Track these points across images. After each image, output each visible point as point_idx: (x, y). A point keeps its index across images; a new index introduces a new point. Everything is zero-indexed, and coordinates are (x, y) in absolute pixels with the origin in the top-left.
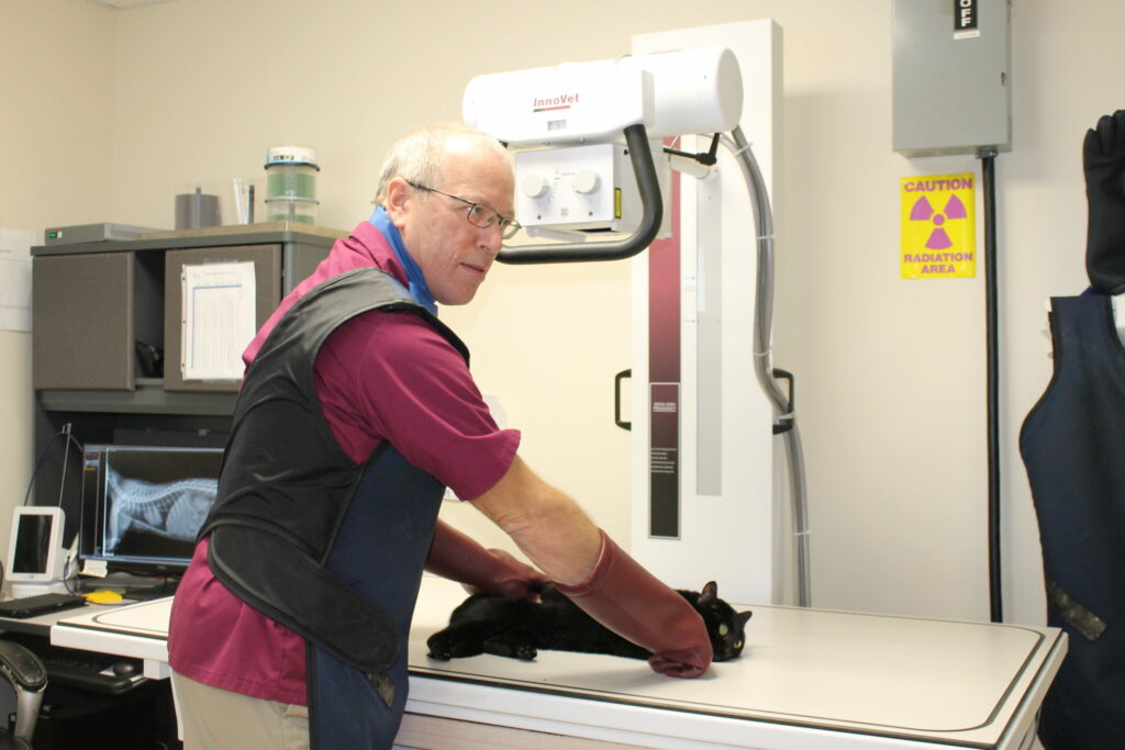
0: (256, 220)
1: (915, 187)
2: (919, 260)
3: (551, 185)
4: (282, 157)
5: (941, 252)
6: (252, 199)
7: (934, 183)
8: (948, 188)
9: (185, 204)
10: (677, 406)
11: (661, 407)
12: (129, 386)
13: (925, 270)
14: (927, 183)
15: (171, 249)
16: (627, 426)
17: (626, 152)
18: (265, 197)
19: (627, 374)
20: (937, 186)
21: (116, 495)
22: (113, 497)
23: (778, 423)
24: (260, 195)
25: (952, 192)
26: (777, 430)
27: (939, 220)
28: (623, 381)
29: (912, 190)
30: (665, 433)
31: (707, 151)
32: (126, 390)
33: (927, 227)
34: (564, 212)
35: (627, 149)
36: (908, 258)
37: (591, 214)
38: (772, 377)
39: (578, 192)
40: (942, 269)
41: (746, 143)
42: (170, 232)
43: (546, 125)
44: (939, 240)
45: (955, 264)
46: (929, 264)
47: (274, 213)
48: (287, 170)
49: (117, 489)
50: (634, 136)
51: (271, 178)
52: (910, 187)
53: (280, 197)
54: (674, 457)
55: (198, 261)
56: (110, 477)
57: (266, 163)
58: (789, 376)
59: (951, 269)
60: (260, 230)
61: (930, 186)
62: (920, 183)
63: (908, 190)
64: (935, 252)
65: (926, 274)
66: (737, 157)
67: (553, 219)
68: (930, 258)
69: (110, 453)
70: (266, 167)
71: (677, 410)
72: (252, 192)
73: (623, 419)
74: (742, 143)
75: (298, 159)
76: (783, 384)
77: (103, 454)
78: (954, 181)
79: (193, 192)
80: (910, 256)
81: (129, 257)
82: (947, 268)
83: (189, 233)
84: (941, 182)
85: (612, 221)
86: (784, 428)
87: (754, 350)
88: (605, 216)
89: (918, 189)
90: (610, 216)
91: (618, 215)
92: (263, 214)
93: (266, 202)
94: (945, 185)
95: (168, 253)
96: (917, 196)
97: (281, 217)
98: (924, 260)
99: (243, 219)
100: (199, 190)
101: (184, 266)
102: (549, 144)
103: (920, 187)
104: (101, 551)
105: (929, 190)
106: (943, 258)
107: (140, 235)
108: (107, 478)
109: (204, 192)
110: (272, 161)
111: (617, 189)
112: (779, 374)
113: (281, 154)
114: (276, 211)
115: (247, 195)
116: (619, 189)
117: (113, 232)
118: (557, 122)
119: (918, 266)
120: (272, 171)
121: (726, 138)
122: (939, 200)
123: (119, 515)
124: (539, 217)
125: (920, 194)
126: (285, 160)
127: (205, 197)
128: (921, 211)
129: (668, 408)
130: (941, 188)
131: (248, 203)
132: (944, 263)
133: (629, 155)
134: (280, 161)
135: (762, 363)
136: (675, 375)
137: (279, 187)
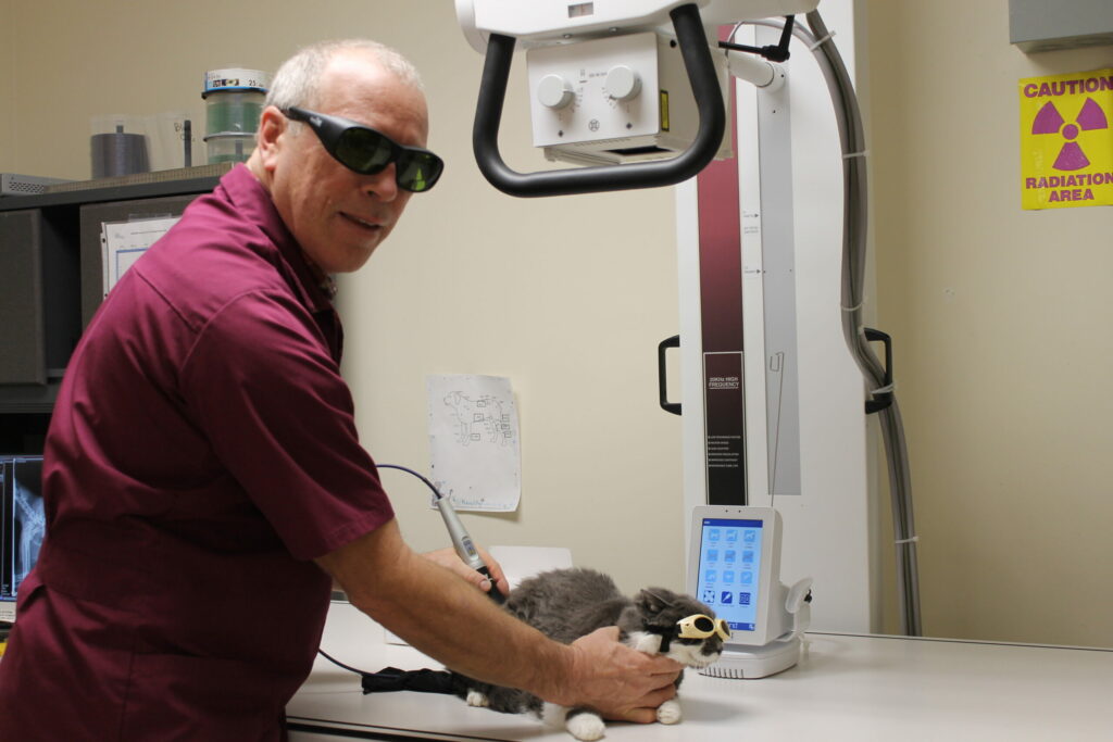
0: (194, 163)
1: (1038, 90)
2: (1046, 186)
3: (575, 90)
4: (224, 82)
5: (1074, 173)
6: (188, 138)
7: (1063, 84)
8: (1082, 91)
9: (103, 145)
10: (740, 381)
11: (718, 383)
12: (40, 379)
13: (1054, 197)
14: (1054, 84)
15: (85, 204)
16: (676, 409)
17: (673, 44)
18: (204, 134)
19: (674, 342)
20: (1068, 88)
21: (27, 519)
22: (23, 519)
23: (872, 399)
24: (199, 132)
25: (1088, 94)
26: (870, 407)
27: (1070, 132)
28: (669, 351)
29: (1034, 94)
30: (725, 416)
31: (776, 43)
32: (37, 385)
33: (1055, 142)
34: (594, 126)
35: (675, 38)
36: (1030, 182)
37: (629, 126)
38: (865, 339)
39: (611, 97)
40: (1076, 196)
41: (826, 33)
42: (87, 182)
43: (566, 11)
44: (1071, 157)
45: (1093, 187)
46: (1059, 189)
47: (216, 154)
48: (231, 99)
49: (29, 511)
50: (683, 20)
51: (209, 108)
52: (1031, 91)
53: (223, 133)
54: (739, 447)
55: (121, 218)
56: (19, 495)
57: (204, 91)
58: (885, 338)
59: (1089, 195)
60: (198, 176)
61: (1058, 89)
62: (1045, 85)
63: (1028, 95)
64: (1067, 174)
65: (1054, 202)
66: (813, 51)
67: (580, 135)
68: (1060, 181)
69: (17, 464)
70: (205, 96)
71: (740, 385)
72: (188, 127)
73: (671, 400)
74: (821, 33)
75: (244, 84)
76: (877, 348)
77: (9, 466)
78: (1090, 81)
79: (114, 131)
80: (1034, 180)
81: (35, 215)
82: (1083, 194)
83: (108, 183)
84: (1072, 83)
85: (657, 136)
86: (879, 404)
87: (842, 304)
88: (649, 129)
89: (1041, 94)
90: (656, 129)
91: (665, 126)
92: (202, 155)
93: (205, 140)
94: (1077, 87)
95: (82, 208)
96: (1040, 103)
97: (225, 158)
98: (1052, 186)
99: (178, 162)
100: (120, 129)
101: (103, 224)
102: (571, 36)
103: (1045, 90)
104: (9, 590)
105: (1056, 93)
106: (1077, 180)
107: (47, 188)
108: (15, 497)
109: (126, 131)
110: (210, 87)
111: (662, 92)
112: (873, 335)
113: (222, 78)
114: (217, 151)
115: (182, 132)
116: (666, 93)
117: (13, 185)
118: (582, 6)
119: (1045, 193)
120: (213, 101)
121: (801, 28)
122: (1069, 106)
123: (31, 542)
124: (561, 134)
125: (1045, 99)
126: (229, 86)
127: (128, 136)
128: (1046, 121)
129: (729, 383)
130: (1072, 92)
131: (183, 143)
132: (1078, 187)
133: (678, 49)
134: (222, 87)
135: (852, 320)
136: (737, 341)
137: (221, 120)
